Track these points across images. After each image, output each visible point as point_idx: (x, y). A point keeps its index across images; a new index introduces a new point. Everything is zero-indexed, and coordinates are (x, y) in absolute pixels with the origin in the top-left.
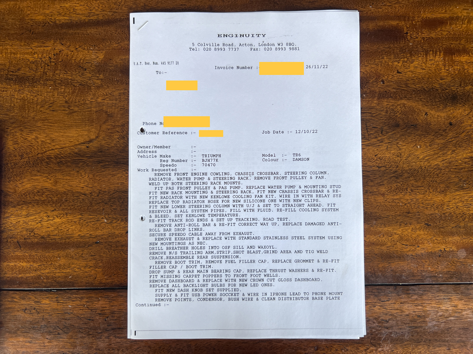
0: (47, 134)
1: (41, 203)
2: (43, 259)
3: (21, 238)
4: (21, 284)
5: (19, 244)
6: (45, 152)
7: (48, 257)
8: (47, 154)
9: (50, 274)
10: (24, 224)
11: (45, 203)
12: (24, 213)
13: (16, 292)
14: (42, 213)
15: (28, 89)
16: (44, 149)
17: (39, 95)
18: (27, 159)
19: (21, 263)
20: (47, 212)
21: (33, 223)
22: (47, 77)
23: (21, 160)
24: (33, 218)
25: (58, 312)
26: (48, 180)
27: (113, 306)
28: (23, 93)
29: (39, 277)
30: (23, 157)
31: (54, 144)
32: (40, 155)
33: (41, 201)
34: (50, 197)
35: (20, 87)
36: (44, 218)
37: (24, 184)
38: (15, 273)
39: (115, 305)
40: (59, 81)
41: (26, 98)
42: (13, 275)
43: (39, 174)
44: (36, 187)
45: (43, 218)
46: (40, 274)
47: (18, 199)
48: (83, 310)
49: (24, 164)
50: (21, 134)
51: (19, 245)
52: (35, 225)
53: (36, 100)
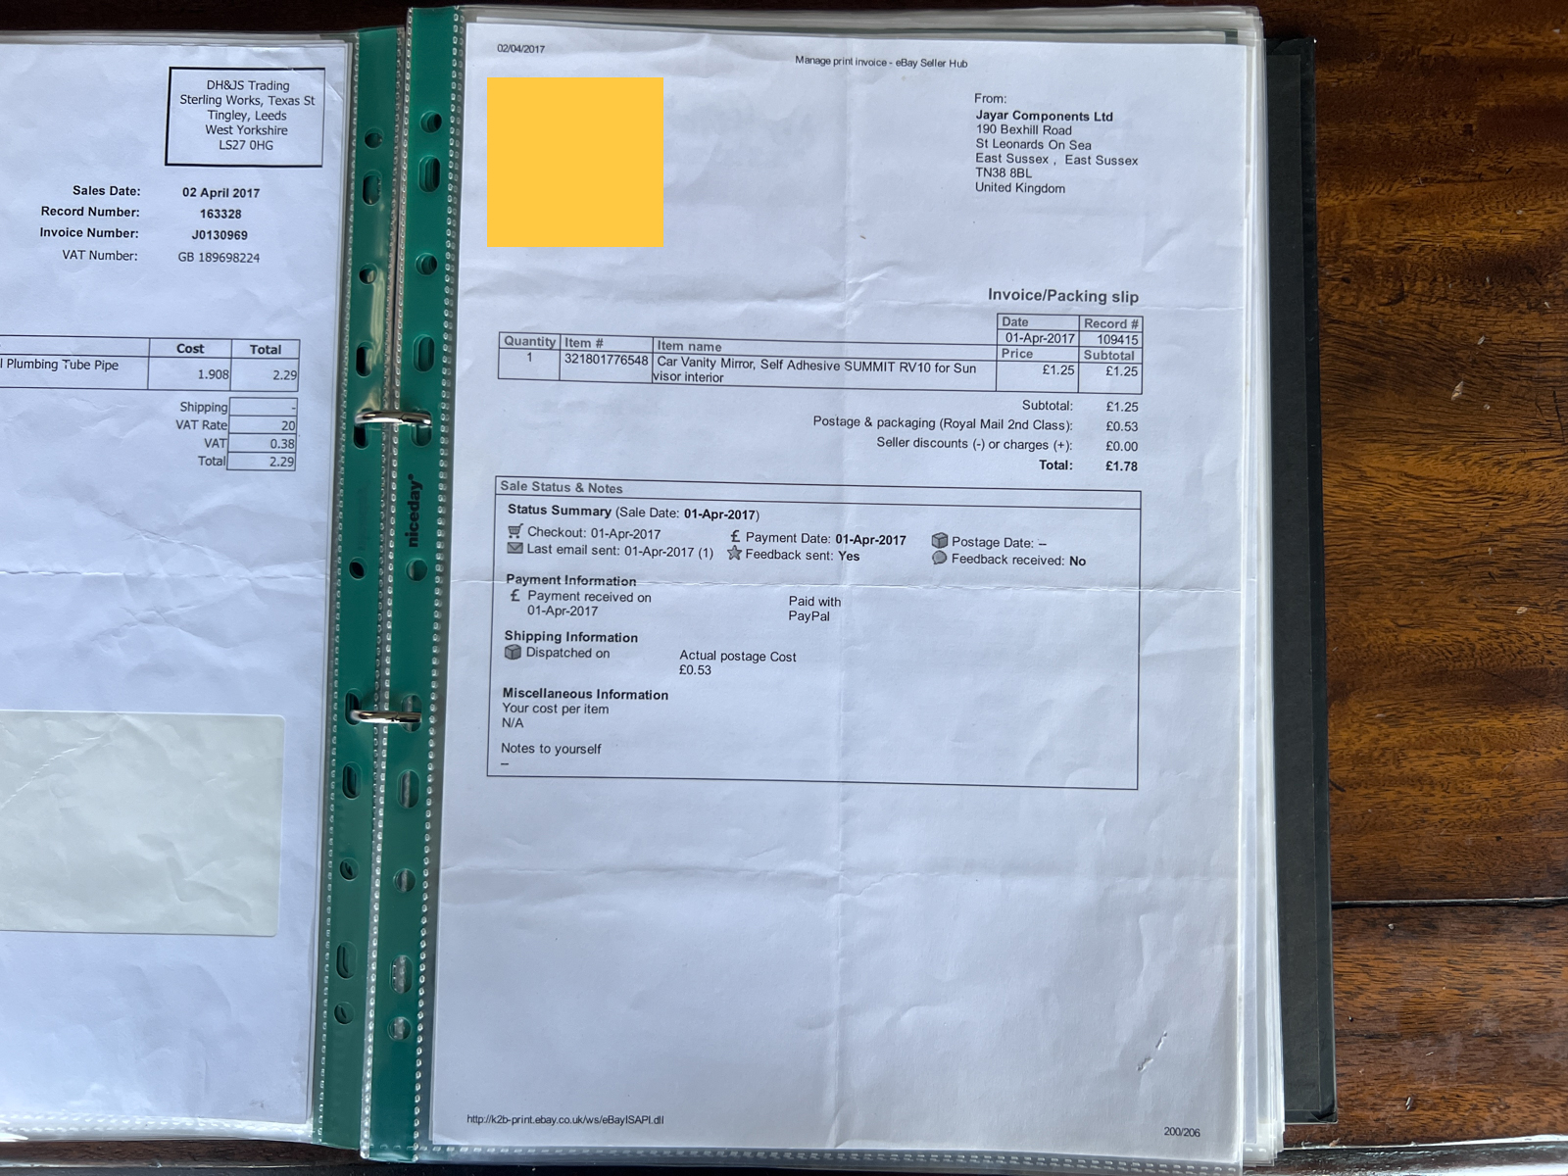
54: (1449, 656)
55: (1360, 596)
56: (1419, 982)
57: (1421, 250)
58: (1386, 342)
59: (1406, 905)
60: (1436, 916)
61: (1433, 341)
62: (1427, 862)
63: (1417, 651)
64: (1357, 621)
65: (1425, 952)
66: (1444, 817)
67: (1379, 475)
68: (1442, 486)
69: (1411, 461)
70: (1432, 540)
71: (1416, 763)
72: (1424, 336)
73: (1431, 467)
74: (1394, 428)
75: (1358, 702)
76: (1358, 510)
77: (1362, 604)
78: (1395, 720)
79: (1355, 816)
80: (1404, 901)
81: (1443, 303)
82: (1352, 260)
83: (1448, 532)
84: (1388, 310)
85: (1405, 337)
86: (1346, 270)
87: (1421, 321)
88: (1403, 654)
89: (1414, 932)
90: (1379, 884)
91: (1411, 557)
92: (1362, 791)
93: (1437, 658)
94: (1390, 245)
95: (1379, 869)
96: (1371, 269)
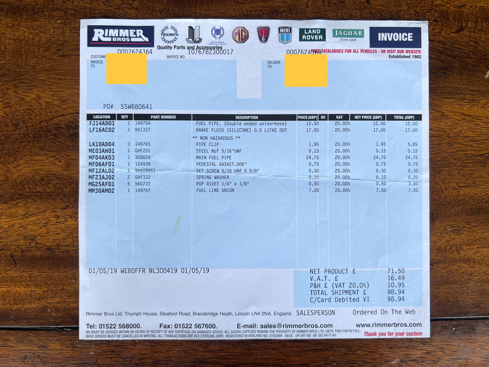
0: (54, 91)
1: (45, 196)
2: (51, 281)
3: (17, 249)
4: (17, 319)
5: (13, 259)
6: (52, 119)
7: (58, 279)
8: (55, 122)
9: (60, 305)
10: (21, 229)
11: (53, 197)
12: (21, 211)
13: (9, 331)
14: (48, 212)
15: (26, 24)
16: (50, 115)
17: (41, 32)
18: (25, 129)
19: (16, 288)
20: (56, 210)
21: (34, 227)
22: (53, 6)
23: (16, 131)
24: (34, 219)
25: (74, 362)
26: (57, 162)
27: (156, 352)
28: (18, 29)
29: (45, 309)
30: (19, 127)
31: (65, 107)
32: (44, 124)
33: (47, 194)
34: (60, 188)
35: (15, 21)
36: (51, 219)
37: (20, 168)
38: (8, 303)
39: (160, 351)
40: (72, 12)
41: (23, 37)
42: (5, 306)
43: (42, 152)
44: (39, 172)
45: (49, 220)
46: (46, 304)
47: (11, 191)
48: (113, 359)
49: (19, 137)
50: (15, 92)
51: (14, 261)
52: (37, 230)
53: (38, 40)
54: (483, 201)
55: (441, 173)
56: (466, 355)
57: (471, 6)
58: (455, 51)
59: (461, 319)
60: (475, 324)
61: (477, 51)
62: (471, 299)
63: (468, 199)
64: (440, 185)
65: (469, 341)
66: (480, 277)
67: (451, 115)
68: (480, 120)
69: (466, 107)
70: (476, 145)
71: (468, 252)
72: (472, 48)
73: (476, 111)
74: (458, 92)
75: (440, 223)
76: (441, 131)
77: (442, 176)
78: (457, 231)
79: (438, 277)
80: (460, 317)
81: (481, 32)
82: (438, 11)
83: (483, 142)
84: (455, 35)
85: (464, 48)
86: (435, 16)
87: (472, 41)
88: (461, 200)
89: (465, 332)
90: (449, 309)
91: (465, 154)
92: (441, 265)
93: (477, 202)
94: (456, 4)
95: (448, 302)
96: (448, 16)
